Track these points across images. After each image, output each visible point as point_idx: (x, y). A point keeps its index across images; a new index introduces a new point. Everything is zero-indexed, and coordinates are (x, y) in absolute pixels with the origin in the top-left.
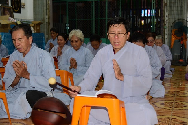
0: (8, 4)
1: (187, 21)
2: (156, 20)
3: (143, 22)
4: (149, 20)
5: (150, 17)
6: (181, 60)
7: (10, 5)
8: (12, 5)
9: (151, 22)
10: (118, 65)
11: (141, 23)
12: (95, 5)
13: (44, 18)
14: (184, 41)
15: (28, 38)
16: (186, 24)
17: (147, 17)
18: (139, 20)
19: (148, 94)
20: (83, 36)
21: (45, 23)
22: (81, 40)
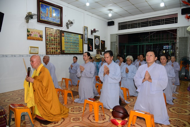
0: (99, 49)
1: (189, 58)
2: (171, 51)
3: (164, 51)
4: (168, 51)
5: (168, 49)
6: (186, 78)
7: (100, 49)
8: (101, 49)
9: (169, 51)
10: (149, 74)
11: (163, 52)
12: (139, 47)
13: (115, 54)
14: (188, 68)
15: (111, 57)
16: (189, 59)
17: (167, 49)
18: (162, 50)
19: (163, 90)
20: (133, 59)
21: (116, 56)
22: (131, 60)
